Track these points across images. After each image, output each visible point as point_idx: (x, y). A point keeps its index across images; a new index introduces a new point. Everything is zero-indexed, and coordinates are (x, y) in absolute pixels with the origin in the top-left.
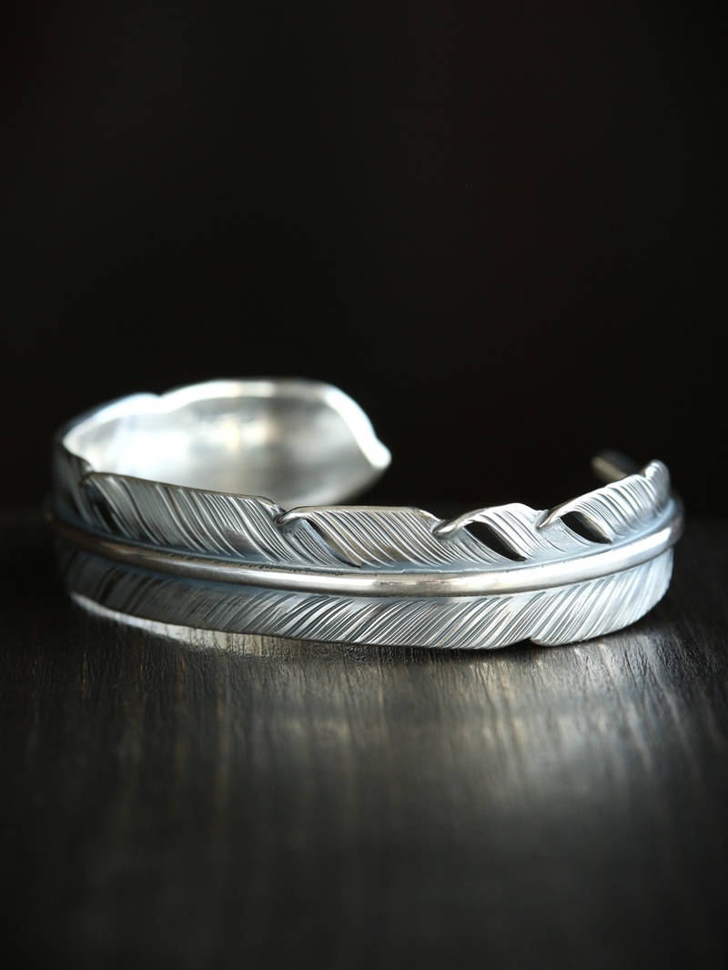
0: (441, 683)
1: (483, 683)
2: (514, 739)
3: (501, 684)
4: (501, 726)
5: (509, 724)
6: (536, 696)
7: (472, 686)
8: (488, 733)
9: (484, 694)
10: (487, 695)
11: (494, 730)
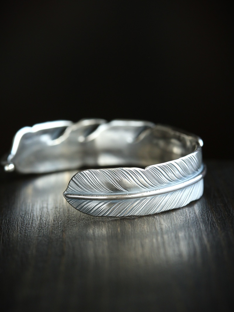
0: (140, 223)
1: (154, 223)
2: (164, 243)
3: (160, 223)
4: (159, 238)
5: (162, 237)
6: (172, 227)
7: (150, 224)
8: (154, 240)
9: (154, 227)
10: (155, 227)
11: (157, 240)
